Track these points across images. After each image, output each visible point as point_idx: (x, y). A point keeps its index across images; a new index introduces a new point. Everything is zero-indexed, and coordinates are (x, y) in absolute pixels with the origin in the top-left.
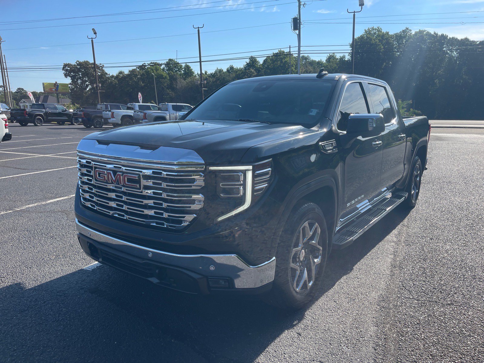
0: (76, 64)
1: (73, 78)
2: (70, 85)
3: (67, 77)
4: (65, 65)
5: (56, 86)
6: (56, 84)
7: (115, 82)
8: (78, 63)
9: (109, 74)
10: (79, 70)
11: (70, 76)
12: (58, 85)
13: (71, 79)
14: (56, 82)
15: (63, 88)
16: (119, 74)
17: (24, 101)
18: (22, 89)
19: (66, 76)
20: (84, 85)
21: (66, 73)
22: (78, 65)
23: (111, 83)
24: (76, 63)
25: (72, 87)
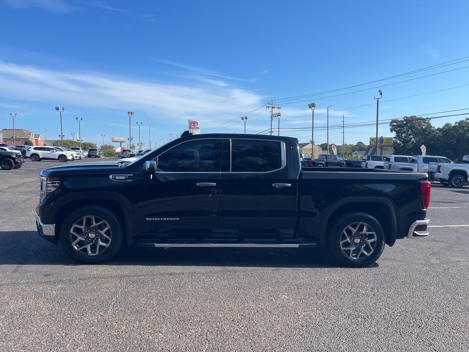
0: (403, 120)
1: (398, 133)
2: (394, 139)
3: (392, 132)
4: (393, 121)
5: (381, 140)
6: (382, 138)
7: (438, 135)
8: (405, 118)
9: (434, 127)
10: (405, 125)
11: (395, 131)
12: (384, 139)
13: (396, 133)
14: (382, 137)
15: (387, 141)
16: (445, 126)
17: (356, 153)
18: (362, 142)
19: (392, 130)
20: (408, 139)
21: (392, 128)
22: (405, 120)
23: (435, 135)
24: (404, 118)
25: (396, 140)
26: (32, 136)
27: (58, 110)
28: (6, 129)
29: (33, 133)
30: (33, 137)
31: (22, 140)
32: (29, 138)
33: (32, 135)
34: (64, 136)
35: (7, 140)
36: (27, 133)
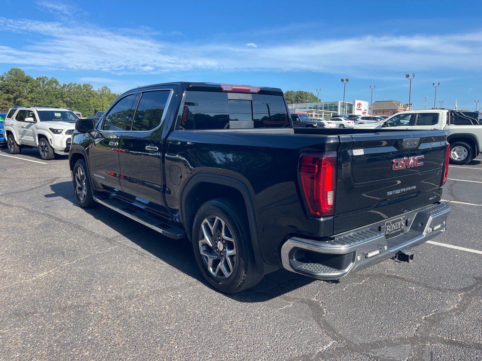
26: (400, 107)
27: (409, 78)
28: (378, 101)
29: (402, 104)
30: (402, 107)
31: (391, 111)
32: (397, 109)
33: (401, 105)
34: (411, 104)
35: (378, 112)
36: (396, 104)
